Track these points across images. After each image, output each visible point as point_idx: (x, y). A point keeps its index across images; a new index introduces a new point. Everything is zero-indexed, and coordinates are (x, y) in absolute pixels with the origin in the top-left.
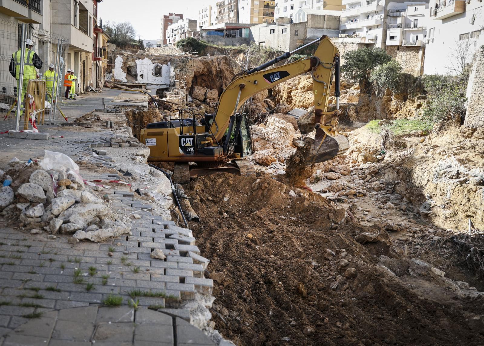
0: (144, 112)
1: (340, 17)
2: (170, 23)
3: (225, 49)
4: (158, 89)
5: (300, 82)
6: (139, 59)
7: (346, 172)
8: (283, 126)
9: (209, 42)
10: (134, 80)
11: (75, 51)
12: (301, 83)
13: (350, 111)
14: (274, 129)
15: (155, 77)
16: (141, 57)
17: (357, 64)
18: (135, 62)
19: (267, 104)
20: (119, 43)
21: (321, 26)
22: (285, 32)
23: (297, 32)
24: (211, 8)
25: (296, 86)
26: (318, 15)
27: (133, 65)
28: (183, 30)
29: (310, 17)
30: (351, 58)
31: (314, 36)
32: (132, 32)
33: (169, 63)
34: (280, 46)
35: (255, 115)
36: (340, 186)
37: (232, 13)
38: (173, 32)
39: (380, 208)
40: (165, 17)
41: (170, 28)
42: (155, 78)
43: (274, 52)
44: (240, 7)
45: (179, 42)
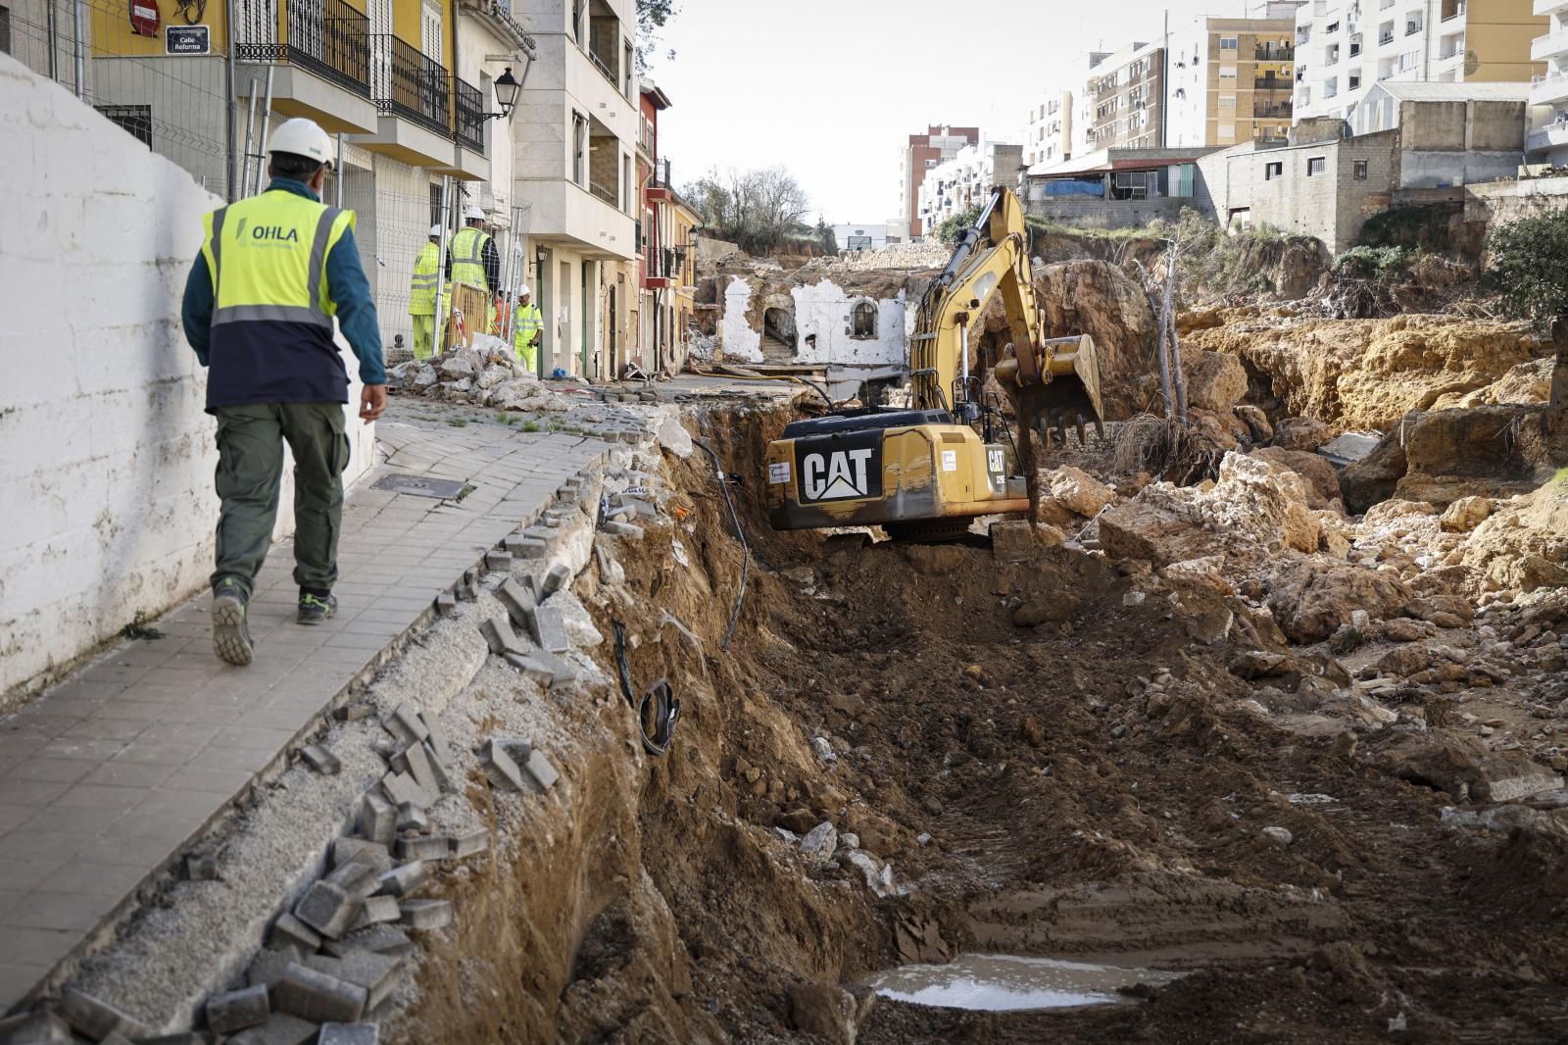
0: (765, 413)
1: (1524, 104)
2: (932, 161)
3: (1107, 241)
4: (865, 379)
5: (1368, 343)
6: (802, 283)
7: (1453, 616)
8: (1262, 480)
9: (1051, 218)
10: (785, 353)
11: (583, 256)
12: (1372, 346)
13: (1523, 430)
14: (1232, 491)
15: (855, 341)
16: (810, 279)
17: (1537, 265)
18: (788, 294)
19: (1247, 422)
20: (751, 237)
21: (1453, 140)
22: (1321, 168)
23: (1364, 167)
24: (1071, 98)
25: (1355, 358)
26: (1439, 104)
27: (781, 306)
28: (974, 182)
29: (1409, 112)
30: (1515, 246)
31: (1428, 179)
32: (798, 201)
33: (901, 293)
34: (1301, 221)
35: (1193, 458)
36: (1421, 657)
37: (1144, 114)
38: (940, 192)
39: (1538, 716)
40: (914, 140)
41: (932, 177)
42: (856, 343)
43: (1281, 242)
44: (1172, 90)
45: (947, 225)
